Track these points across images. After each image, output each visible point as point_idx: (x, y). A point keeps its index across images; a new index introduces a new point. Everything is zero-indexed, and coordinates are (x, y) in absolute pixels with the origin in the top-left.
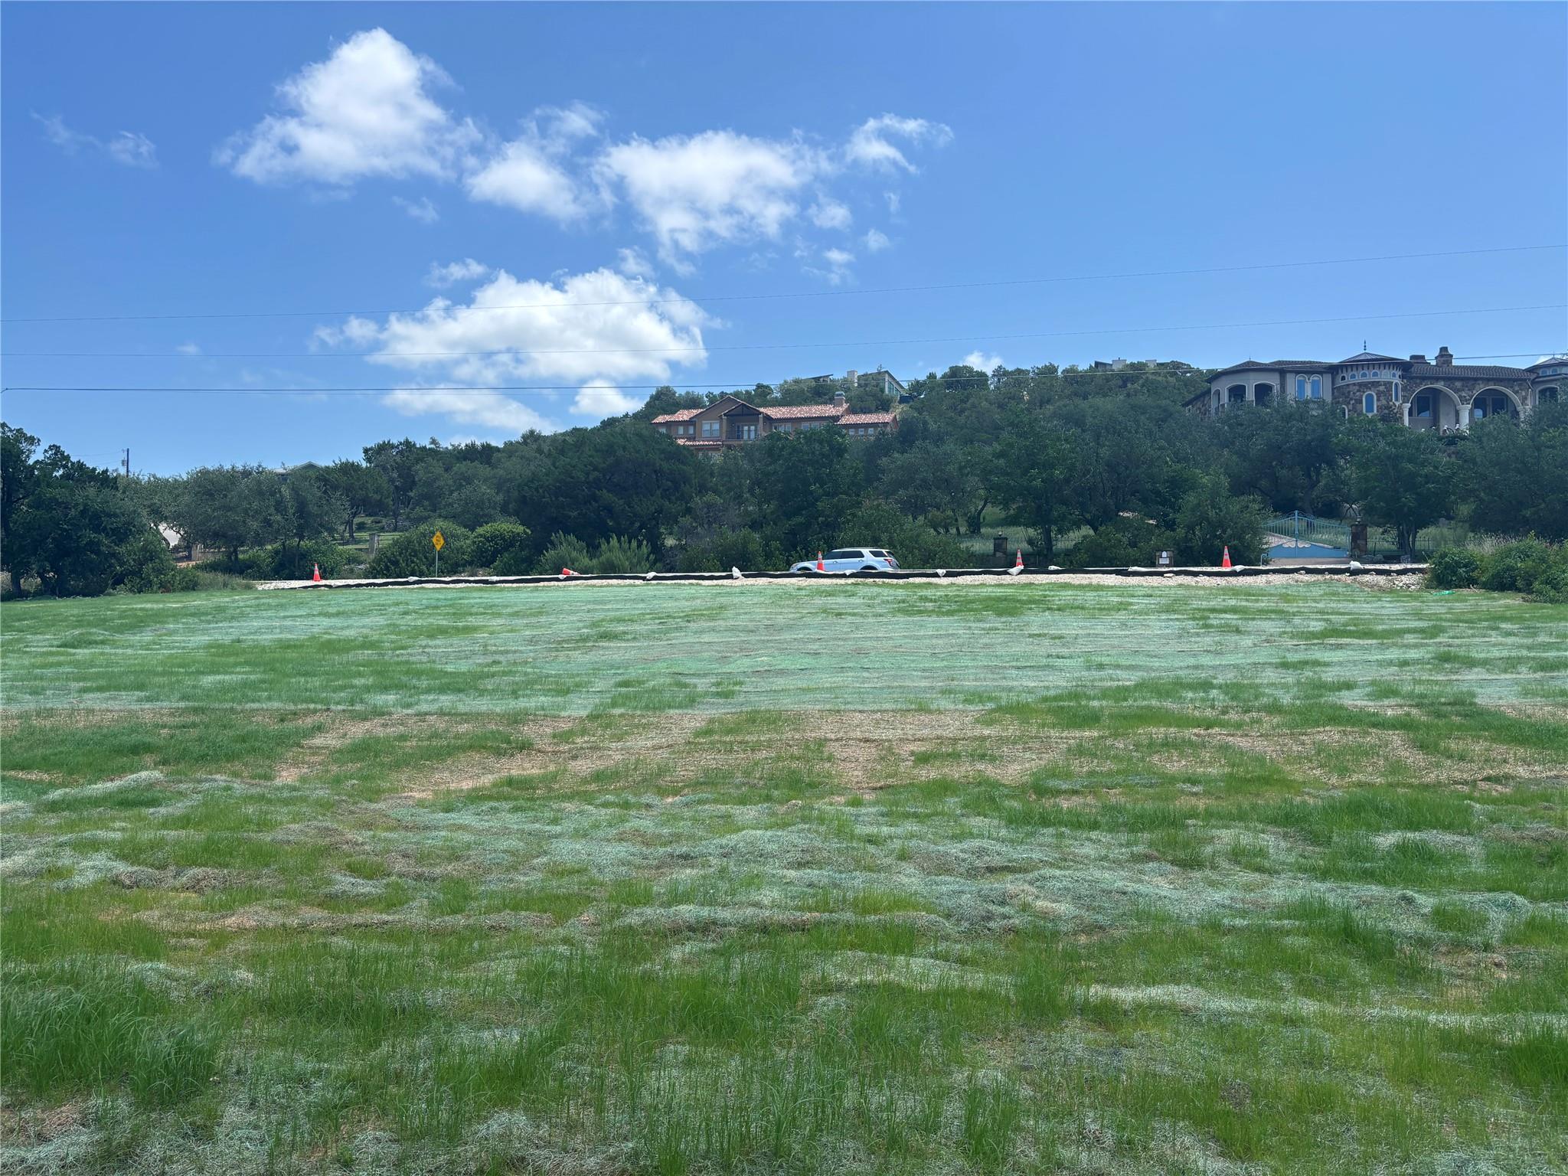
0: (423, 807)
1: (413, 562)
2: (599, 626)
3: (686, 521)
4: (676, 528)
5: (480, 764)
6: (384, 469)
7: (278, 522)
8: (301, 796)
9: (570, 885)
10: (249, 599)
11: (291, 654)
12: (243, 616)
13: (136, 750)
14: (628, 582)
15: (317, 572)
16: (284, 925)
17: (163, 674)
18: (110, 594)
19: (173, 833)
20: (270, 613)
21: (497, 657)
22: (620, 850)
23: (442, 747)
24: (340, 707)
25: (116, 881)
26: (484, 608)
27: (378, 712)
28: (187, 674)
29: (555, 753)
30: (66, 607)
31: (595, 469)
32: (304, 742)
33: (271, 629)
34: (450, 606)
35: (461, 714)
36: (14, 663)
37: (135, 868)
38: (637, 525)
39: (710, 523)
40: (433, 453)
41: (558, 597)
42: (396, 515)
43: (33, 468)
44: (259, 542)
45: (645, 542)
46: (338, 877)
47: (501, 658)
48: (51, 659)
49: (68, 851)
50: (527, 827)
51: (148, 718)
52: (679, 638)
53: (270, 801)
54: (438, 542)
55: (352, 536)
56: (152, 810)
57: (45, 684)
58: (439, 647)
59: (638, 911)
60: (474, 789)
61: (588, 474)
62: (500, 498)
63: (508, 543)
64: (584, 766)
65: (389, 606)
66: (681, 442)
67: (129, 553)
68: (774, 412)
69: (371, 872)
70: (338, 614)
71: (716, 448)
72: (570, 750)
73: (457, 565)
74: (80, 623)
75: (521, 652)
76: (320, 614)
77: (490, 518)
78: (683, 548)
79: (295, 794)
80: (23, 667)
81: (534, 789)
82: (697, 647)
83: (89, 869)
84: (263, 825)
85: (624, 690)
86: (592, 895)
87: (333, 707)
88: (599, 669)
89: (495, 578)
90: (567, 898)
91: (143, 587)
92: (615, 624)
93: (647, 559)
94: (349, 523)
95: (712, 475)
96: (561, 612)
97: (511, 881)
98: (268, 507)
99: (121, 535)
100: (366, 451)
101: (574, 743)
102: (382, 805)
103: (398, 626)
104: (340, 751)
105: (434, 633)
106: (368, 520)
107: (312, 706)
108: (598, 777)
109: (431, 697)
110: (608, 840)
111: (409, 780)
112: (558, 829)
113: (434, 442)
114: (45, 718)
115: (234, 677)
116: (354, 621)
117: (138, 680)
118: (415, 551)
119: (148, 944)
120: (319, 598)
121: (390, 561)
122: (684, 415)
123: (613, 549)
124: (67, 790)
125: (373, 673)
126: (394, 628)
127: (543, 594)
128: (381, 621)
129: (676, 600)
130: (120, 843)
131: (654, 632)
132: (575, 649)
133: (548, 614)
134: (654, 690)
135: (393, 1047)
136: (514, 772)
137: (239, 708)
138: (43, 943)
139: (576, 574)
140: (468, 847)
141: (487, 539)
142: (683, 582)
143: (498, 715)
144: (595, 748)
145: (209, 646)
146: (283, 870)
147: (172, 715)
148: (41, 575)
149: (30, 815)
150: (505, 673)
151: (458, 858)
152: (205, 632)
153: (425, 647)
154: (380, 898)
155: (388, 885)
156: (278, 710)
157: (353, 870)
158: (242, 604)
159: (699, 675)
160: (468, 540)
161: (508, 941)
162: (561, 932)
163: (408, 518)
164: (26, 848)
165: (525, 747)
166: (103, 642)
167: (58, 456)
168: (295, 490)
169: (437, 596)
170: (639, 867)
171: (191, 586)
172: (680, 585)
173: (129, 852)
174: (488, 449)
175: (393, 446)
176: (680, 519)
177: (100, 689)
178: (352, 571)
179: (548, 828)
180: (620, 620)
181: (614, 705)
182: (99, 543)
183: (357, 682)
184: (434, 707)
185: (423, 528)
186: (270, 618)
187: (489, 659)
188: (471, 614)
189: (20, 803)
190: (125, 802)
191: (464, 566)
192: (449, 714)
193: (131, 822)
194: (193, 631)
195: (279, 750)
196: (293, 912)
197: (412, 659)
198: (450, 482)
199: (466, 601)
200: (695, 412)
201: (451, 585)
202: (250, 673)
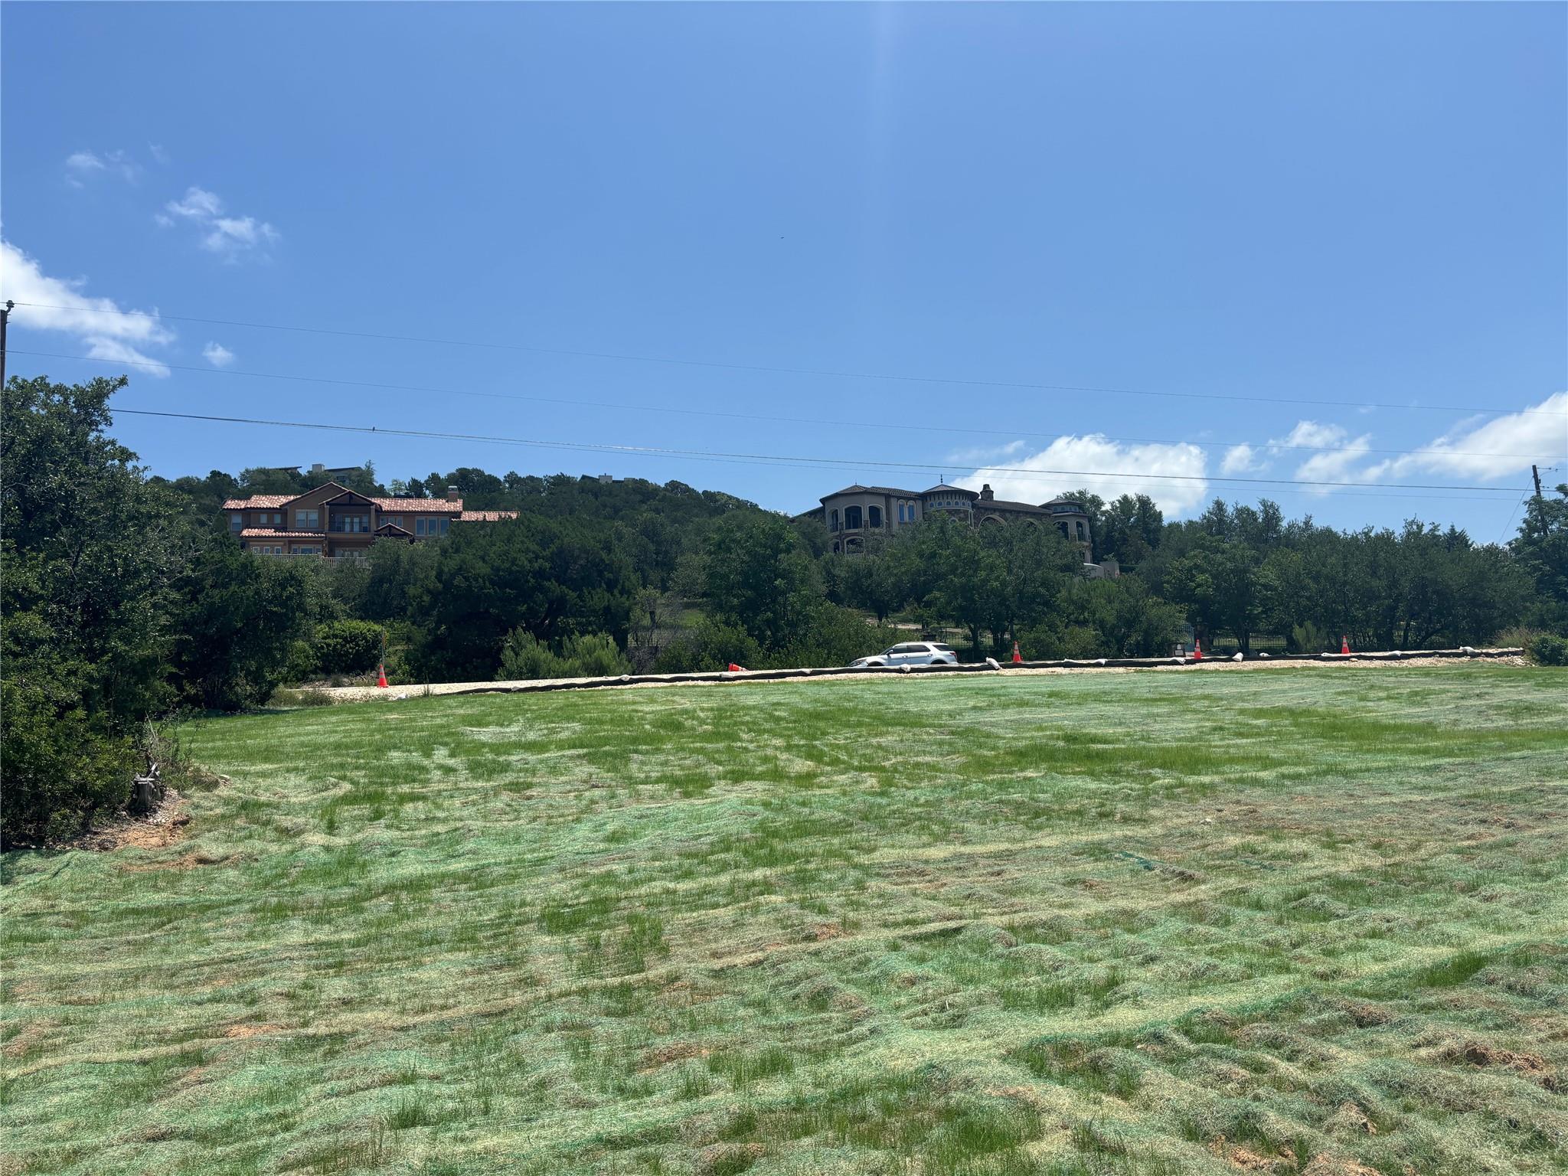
68: (386, 504)
122: (265, 502)
200: (283, 499)
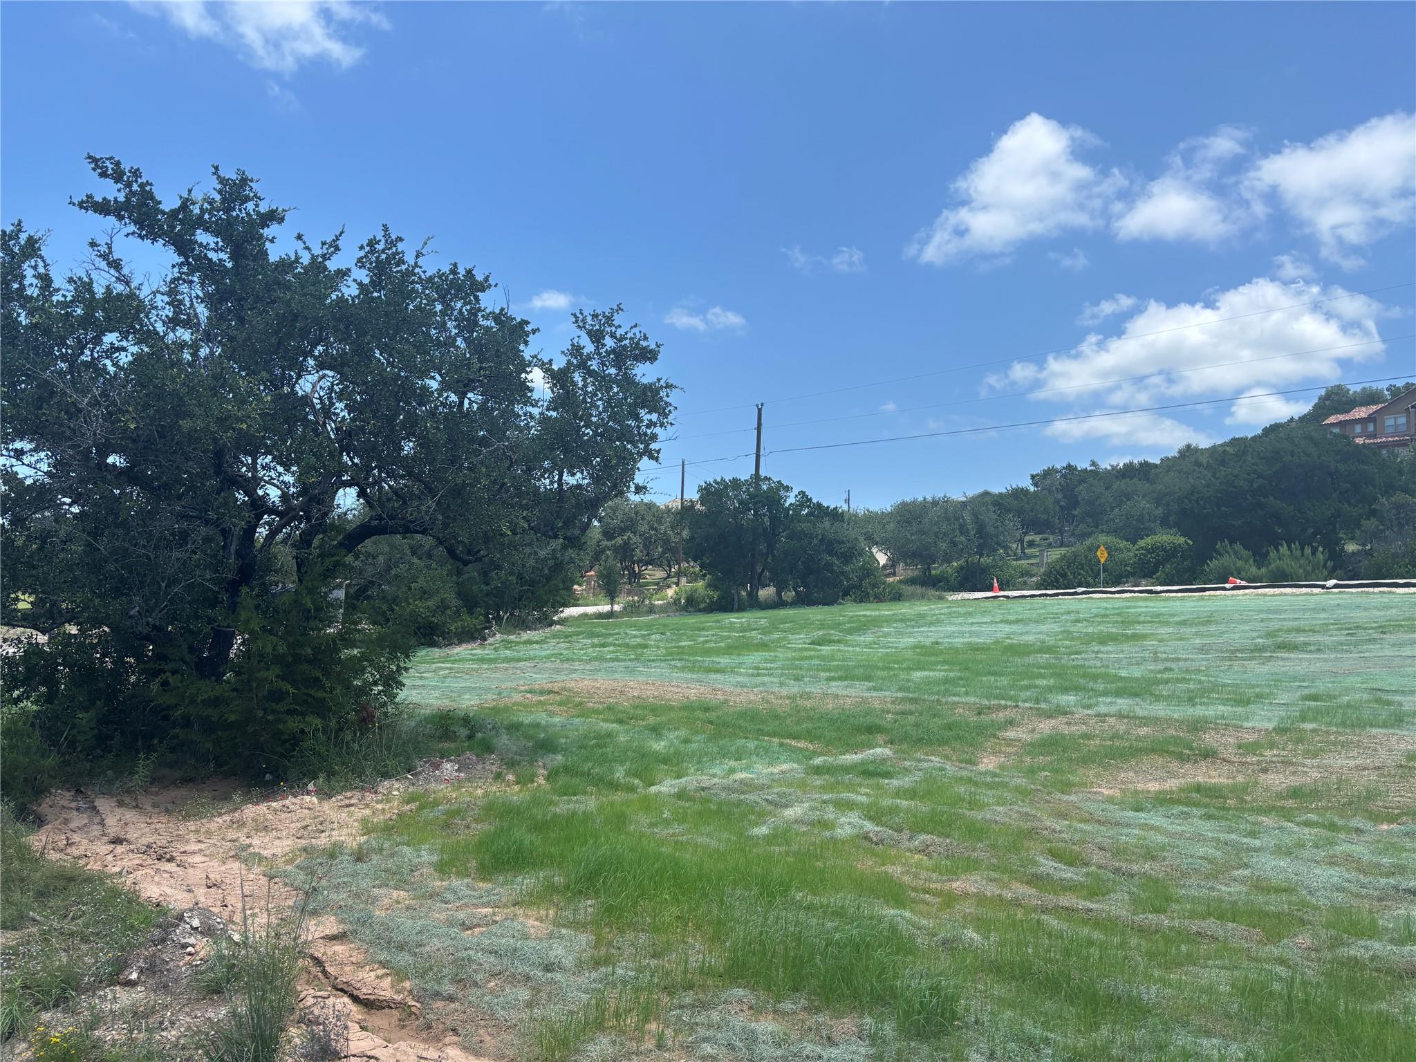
0: (1112, 803)
1: (1080, 574)
2: (1276, 636)
3: (1371, 524)
4: (1358, 533)
5: (1164, 767)
6: (1050, 492)
7: (961, 543)
8: (1002, 782)
9: (1277, 903)
10: (942, 608)
11: (980, 656)
12: (938, 622)
13: (872, 729)
14: (1304, 590)
15: (996, 585)
16: (1000, 895)
17: (884, 669)
18: (840, 604)
19: (904, 802)
20: (960, 620)
21: (1168, 664)
22: (1334, 875)
23: (1124, 747)
24: (1027, 705)
25: (866, 838)
26: (1151, 617)
27: (1061, 711)
28: (903, 669)
29: (1242, 764)
30: (812, 613)
31: (1260, 476)
32: (999, 734)
33: (961, 634)
34: (1118, 614)
35: (1139, 718)
36: (782, 655)
37: (879, 829)
38: (1311, 531)
39: (1401, 526)
40: (1094, 475)
41: (1226, 606)
42: (1061, 532)
43: (788, 509)
44: (948, 560)
45: (1321, 549)
46: (1041, 859)
47: (1173, 665)
48: (806, 654)
49: (831, 808)
50: (1222, 836)
51: (877, 704)
52: (1374, 651)
53: (976, 784)
54: (1102, 555)
55: (1023, 552)
56: (886, 781)
57: (803, 673)
58: (1111, 653)
59: (1362, 943)
60: (1160, 792)
61: (1252, 482)
62: (1159, 512)
63: (1171, 553)
64: (1277, 780)
65: (1062, 614)
66: (1359, 441)
67: (853, 571)
69: (1072, 860)
70: (1017, 621)
71: (1404, 444)
72: (1259, 763)
73: (1121, 576)
74: (822, 626)
75: (1192, 660)
76: (1002, 621)
77: (1151, 532)
78: (1369, 553)
79: (997, 779)
80: (788, 659)
81: (1225, 798)
82: (1397, 661)
83: (848, 825)
84: (974, 804)
85: (1313, 704)
86: (1306, 917)
87: (1020, 704)
88: (1280, 681)
89: (1159, 588)
90: (1278, 915)
91: (862, 599)
92: (1294, 634)
93: (1325, 566)
94: (1021, 541)
95: (1401, 473)
96: (1231, 621)
97: (1211, 888)
98: (953, 530)
99: (847, 557)
100: (1033, 477)
101: (1262, 755)
102: (1073, 798)
103: (1071, 633)
104: (1031, 744)
105: (1104, 639)
106: (1037, 538)
107: (1003, 702)
108: (1295, 793)
109: (1109, 700)
110: (1316, 862)
111: (1097, 776)
112: (1257, 843)
113: (1093, 464)
114: (806, 700)
115: (937, 674)
116: (1032, 628)
117: (865, 673)
118: (1082, 564)
119: (896, 894)
120: (999, 607)
121: (1058, 573)
122: (1361, 413)
123: (1283, 556)
124: (826, 758)
125: (1053, 675)
126: (1067, 634)
127: (1209, 603)
128: (1056, 628)
129: (1366, 609)
130: (868, 805)
131: (1342, 644)
132: (1250, 659)
133: (1216, 622)
134: (1348, 705)
135: (1112, 1033)
136: (1200, 779)
137: (944, 700)
138: (821, 880)
139: (1244, 583)
140: (1163, 849)
141: (1148, 551)
142: (1371, 590)
143: (1176, 721)
144: (1287, 763)
145: (914, 647)
146: (994, 846)
147: (893, 702)
148: (795, 589)
149: (802, 775)
150: (1178, 681)
151: (1154, 858)
152: (911, 634)
153: (1097, 652)
154: (1082, 885)
155: (1088, 874)
156: (975, 704)
157: (1055, 855)
158: (937, 612)
159: (1403, 692)
160: (1130, 552)
161: (1217, 951)
162: (1276, 952)
163: (1073, 534)
164: (802, 802)
165: (1208, 755)
166: (839, 642)
167: (804, 499)
168: (975, 515)
169: (1104, 605)
170: (1357, 896)
171: (897, 597)
172: (1368, 593)
173: (874, 814)
174: (1145, 465)
175: (1057, 471)
176: (1363, 522)
177: (840, 679)
178: (1025, 583)
179: (1245, 840)
180: (1299, 630)
181: (1303, 719)
182: (832, 564)
183: (1039, 682)
184: (1113, 709)
185: (1089, 542)
186: (960, 624)
187: (1161, 666)
188: (1139, 623)
189: (795, 765)
190: (869, 772)
191: (1127, 577)
192: (1127, 717)
193: (873, 790)
194: (901, 634)
195: (980, 739)
196: (1006, 886)
197: (1087, 663)
198: (1111, 500)
199: (1133, 610)
200: (1374, 408)
201: (1117, 595)
202: (950, 671)
